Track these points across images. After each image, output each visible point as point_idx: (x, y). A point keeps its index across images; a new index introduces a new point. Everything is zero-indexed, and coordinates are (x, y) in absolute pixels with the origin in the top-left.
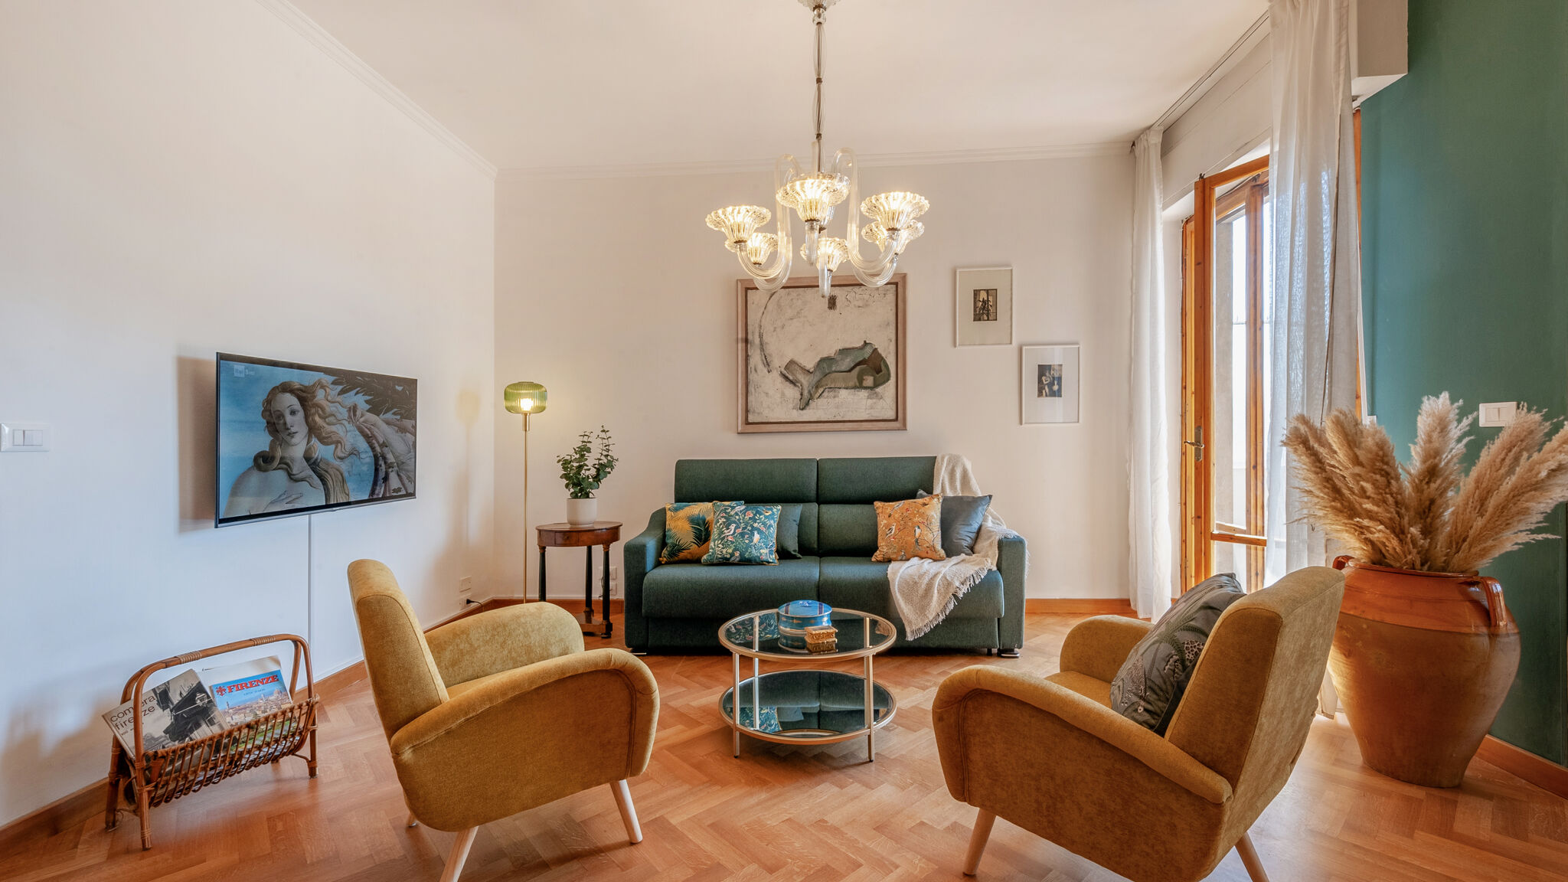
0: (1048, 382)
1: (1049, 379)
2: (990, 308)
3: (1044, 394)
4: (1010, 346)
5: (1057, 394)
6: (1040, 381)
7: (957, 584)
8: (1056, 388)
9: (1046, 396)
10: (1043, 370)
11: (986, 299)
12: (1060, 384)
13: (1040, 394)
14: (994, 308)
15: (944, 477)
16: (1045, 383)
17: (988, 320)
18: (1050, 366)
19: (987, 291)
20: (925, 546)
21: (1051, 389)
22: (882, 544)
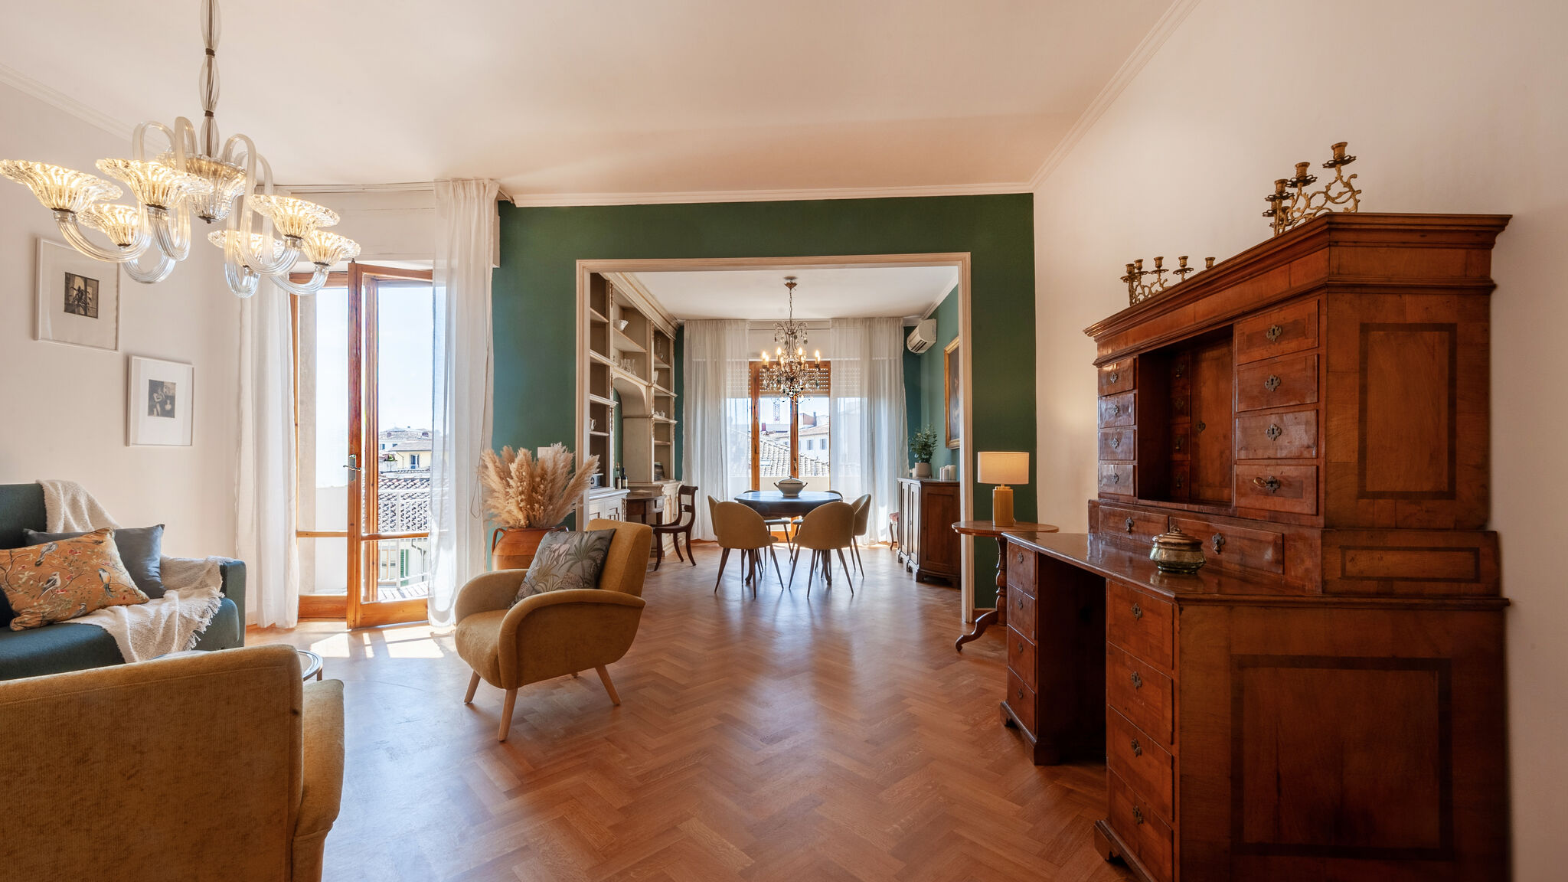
0: (161, 400)
1: (161, 397)
2: (88, 300)
3: (155, 412)
4: (116, 352)
5: (170, 414)
6: (151, 398)
7: (198, 619)
8: (168, 407)
9: (158, 415)
10: (155, 386)
11: (83, 288)
12: (173, 404)
13: (151, 413)
14: (95, 302)
15: (65, 512)
16: (156, 400)
17: (86, 315)
18: (163, 383)
19: (86, 280)
20: (121, 590)
21: (163, 408)
22: (35, 604)
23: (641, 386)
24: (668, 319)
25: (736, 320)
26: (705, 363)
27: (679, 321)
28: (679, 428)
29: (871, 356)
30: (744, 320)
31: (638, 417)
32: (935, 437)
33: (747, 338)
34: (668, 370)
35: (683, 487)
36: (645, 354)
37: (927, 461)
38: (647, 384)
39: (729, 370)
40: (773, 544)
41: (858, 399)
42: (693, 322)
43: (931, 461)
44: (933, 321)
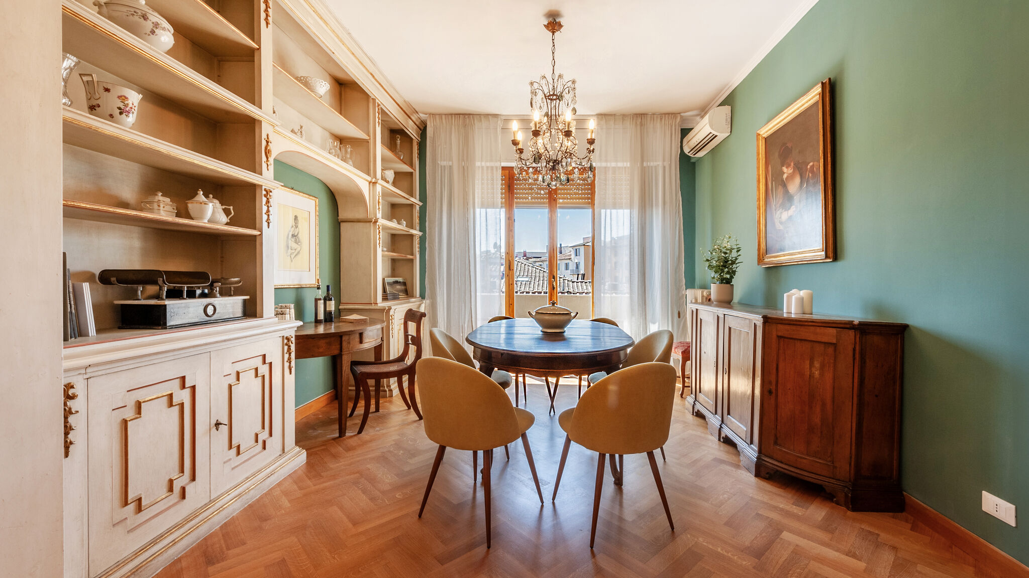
23: (361, 181)
24: (408, 111)
25: (487, 116)
26: (451, 167)
27: (422, 116)
28: (423, 240)
29: (642, 161)
30: (496, 116)
31: (359, 221)
32: (738, 251)
33: (500, 137)
34: (411, 174)
35: (410, 310)
36: (367, 142)
37: (728, 282)
38: (369, 179)
39: (478, 175)
40: (526, 375)
41: (627, 212)
42: (437, 116)
43: (734, 282)
44: (727, 109)
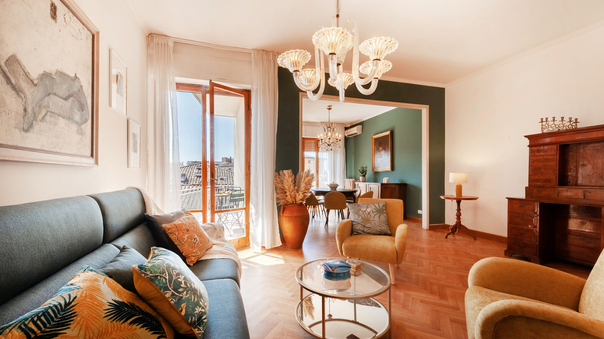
0: (135, 143)
4: (125, 116)
5: (136, 151)
10: (133, 136)
12: (137, 146)
13: (133, 150)
17: (120, 95)
18: (135, 134)
21: (135, 148)
22: (194, 251)
32: (367, 168)
44: (361, 126)
